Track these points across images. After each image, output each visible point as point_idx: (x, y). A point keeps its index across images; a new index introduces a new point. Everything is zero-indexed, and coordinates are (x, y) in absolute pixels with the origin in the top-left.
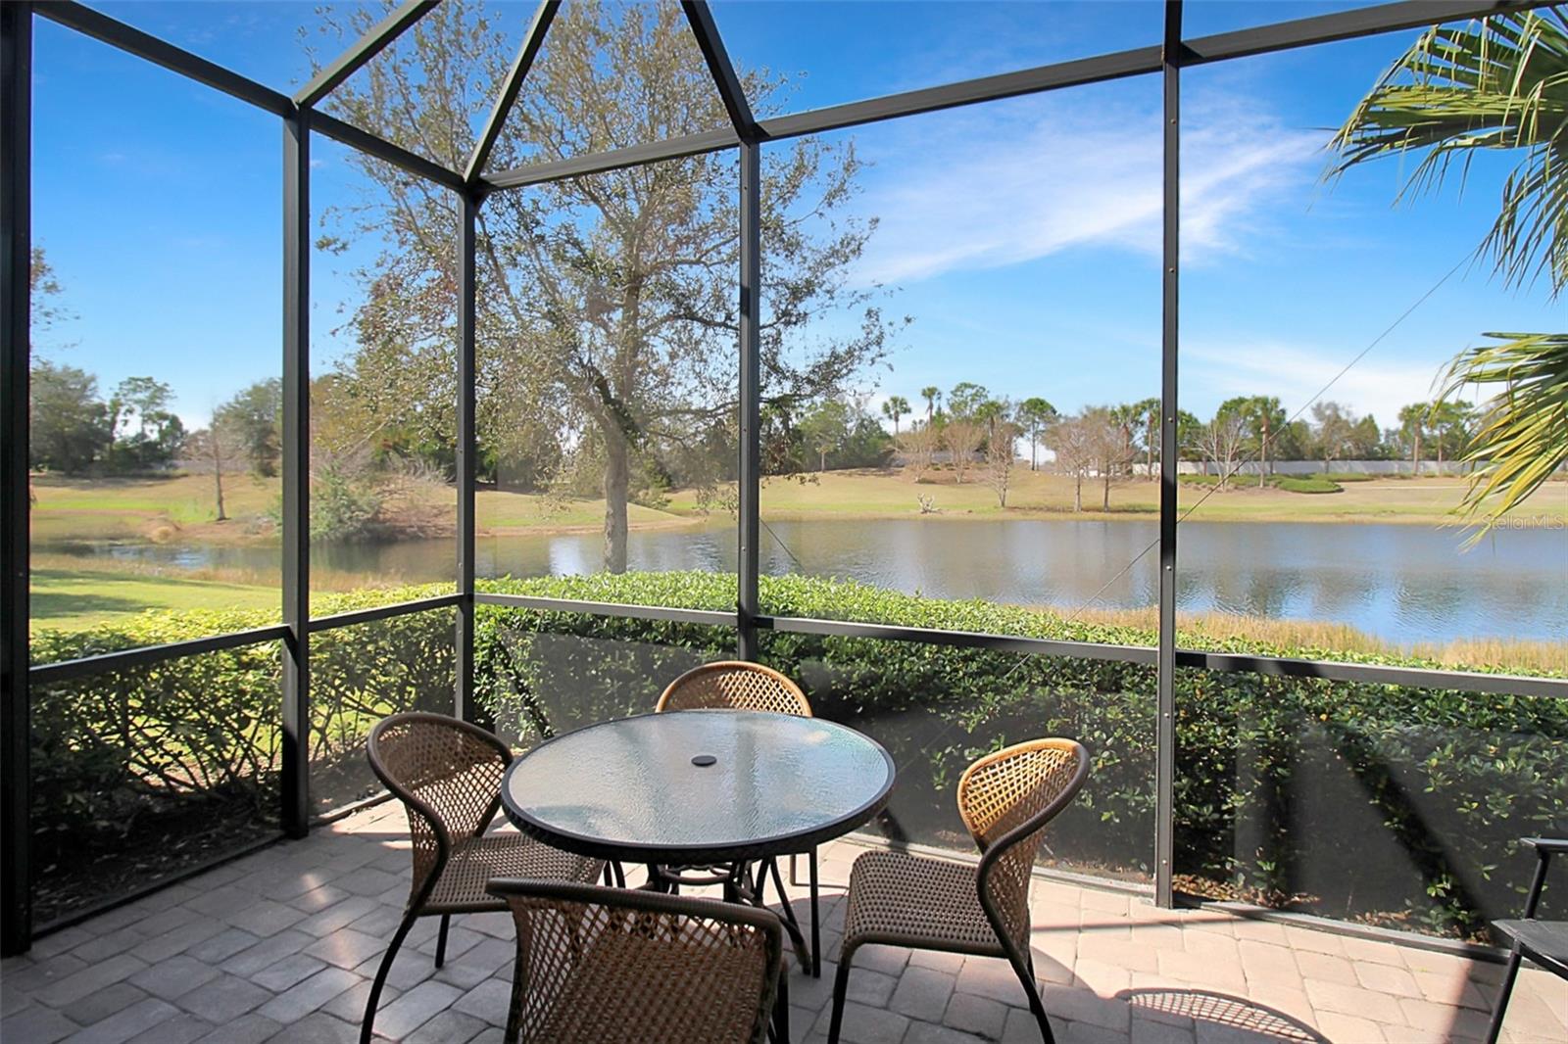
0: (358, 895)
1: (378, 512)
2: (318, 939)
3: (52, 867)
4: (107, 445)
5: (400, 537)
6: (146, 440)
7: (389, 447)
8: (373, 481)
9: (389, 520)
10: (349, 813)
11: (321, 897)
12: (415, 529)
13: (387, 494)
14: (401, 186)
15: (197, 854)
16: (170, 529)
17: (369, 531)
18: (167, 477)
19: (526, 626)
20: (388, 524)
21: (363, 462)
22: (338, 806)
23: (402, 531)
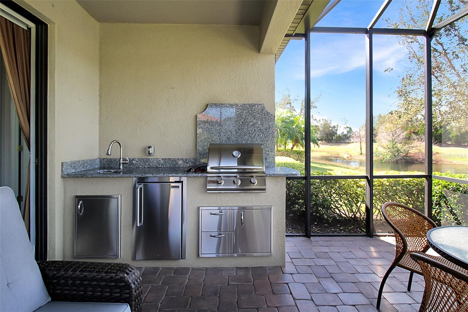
0: (385, 259)
1: (408, 153)
2: (372, 265)
3: (316, 223)
4: (336, 135)
5: (416, 162)
6: (344, 134)
7: (412, 132)
8: (406, 143)
9: (412, 156)
10: (386, 236)
11: (375, 255)
12: (421, 160)
13: (411, 148)
14: (410, 43)
15: (345, 231)
16: (349, 156)
17: (404, 159)
18: (349, 143)
19: (455, 190)
20: (411, 158)
21: (402, 137)
22: (382, 233)
23: (417, 160)
